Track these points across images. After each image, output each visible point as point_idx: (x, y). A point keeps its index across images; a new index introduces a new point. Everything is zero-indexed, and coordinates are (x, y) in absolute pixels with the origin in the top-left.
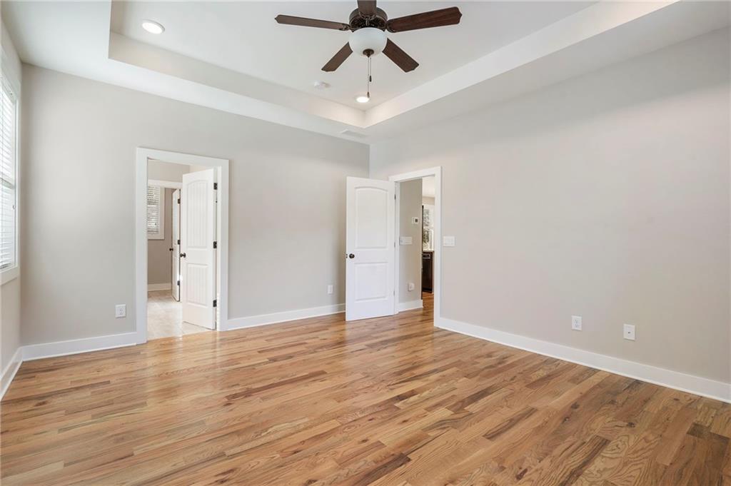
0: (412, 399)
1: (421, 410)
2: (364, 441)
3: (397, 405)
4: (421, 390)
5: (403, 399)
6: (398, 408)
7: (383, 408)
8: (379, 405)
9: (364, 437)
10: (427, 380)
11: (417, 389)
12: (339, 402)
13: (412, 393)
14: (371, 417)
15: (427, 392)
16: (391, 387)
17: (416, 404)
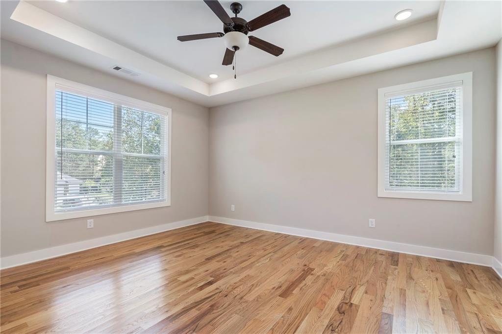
0: (202, 283)
1: (197, 278)
2: (225, 262)
3: (212, 278)
4: (193, 292)
5: (208, 282)
6: (211, 277)
7: (221, 276)
8: (223, 277)
9: (225, 263)
10: (186, 303)
11: (198, 292)
12: (248, 275)
13: (201, 288)
14: (226, 270)
15: (189, 291)
16: (218, 291)
17: (200, 280)
